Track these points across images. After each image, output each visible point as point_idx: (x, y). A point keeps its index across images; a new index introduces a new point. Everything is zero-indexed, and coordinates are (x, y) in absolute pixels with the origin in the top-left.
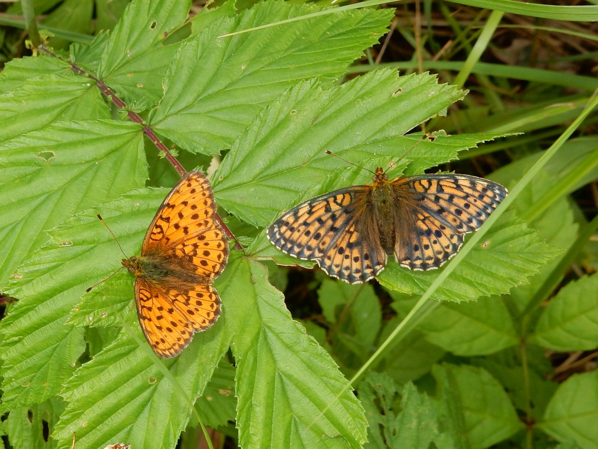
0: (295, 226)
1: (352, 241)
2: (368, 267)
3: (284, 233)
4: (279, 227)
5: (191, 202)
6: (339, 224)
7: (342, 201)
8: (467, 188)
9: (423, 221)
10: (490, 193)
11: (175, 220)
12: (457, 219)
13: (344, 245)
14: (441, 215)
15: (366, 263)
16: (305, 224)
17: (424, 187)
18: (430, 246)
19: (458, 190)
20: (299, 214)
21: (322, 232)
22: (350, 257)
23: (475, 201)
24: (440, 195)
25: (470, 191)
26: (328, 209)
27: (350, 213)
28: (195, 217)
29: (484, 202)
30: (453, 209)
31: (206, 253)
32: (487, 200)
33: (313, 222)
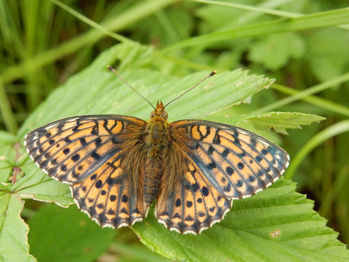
1: (113, 176)
2: (124, 211)
6: (102, 151)
7: (113, 128)
8: (246, 146)
9: (193, 173)
10: (269, 157)
13: (103, 179)
14: (211, 171)
15: (123, 205)
16: (67, 140)
17: (201, 134)
18: (193, 205)
19: (236, 145)
20: (64, 128)
22: (107, 194)
23: (251, 162)
24: (215, 146)
25: (248, 150)
27: (118, 143)
29: (260, 166)
30: (225, 166)
32: (264, 164)
33: (75, 140)
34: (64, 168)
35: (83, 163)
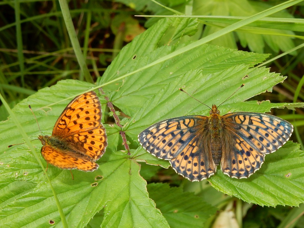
0: (157, 135)
1: (193, 152)
2: (203, 171)
3: (149, 139)
4: (147, 134)
5: (85, 109)
6: (185, 138)
7: (189, 123)
8: (268, 123)
9: (240, 144)
10: (282, 128)
11: (74, 118)
12: (260, 143)
13: (188, 154)
14: (250, 140)
15: (202, 168)
16: (163, 135)
17: (241, 120)
18: (243, 162)
19: (262, 124)
20: (160, 128)
21: (174, 142)
22: (192, 163)
23: (272, 132)
24: (250, 126)
25: (269, 125)
26: (179, 128)
27: (193, 132)
28: (88, 119)
29: (278, 133)
30: (258, 136)
31: (93, 143)
32: (280, 132)
33: (168, 134)
34: (164, 151)
35: (175, 147)
